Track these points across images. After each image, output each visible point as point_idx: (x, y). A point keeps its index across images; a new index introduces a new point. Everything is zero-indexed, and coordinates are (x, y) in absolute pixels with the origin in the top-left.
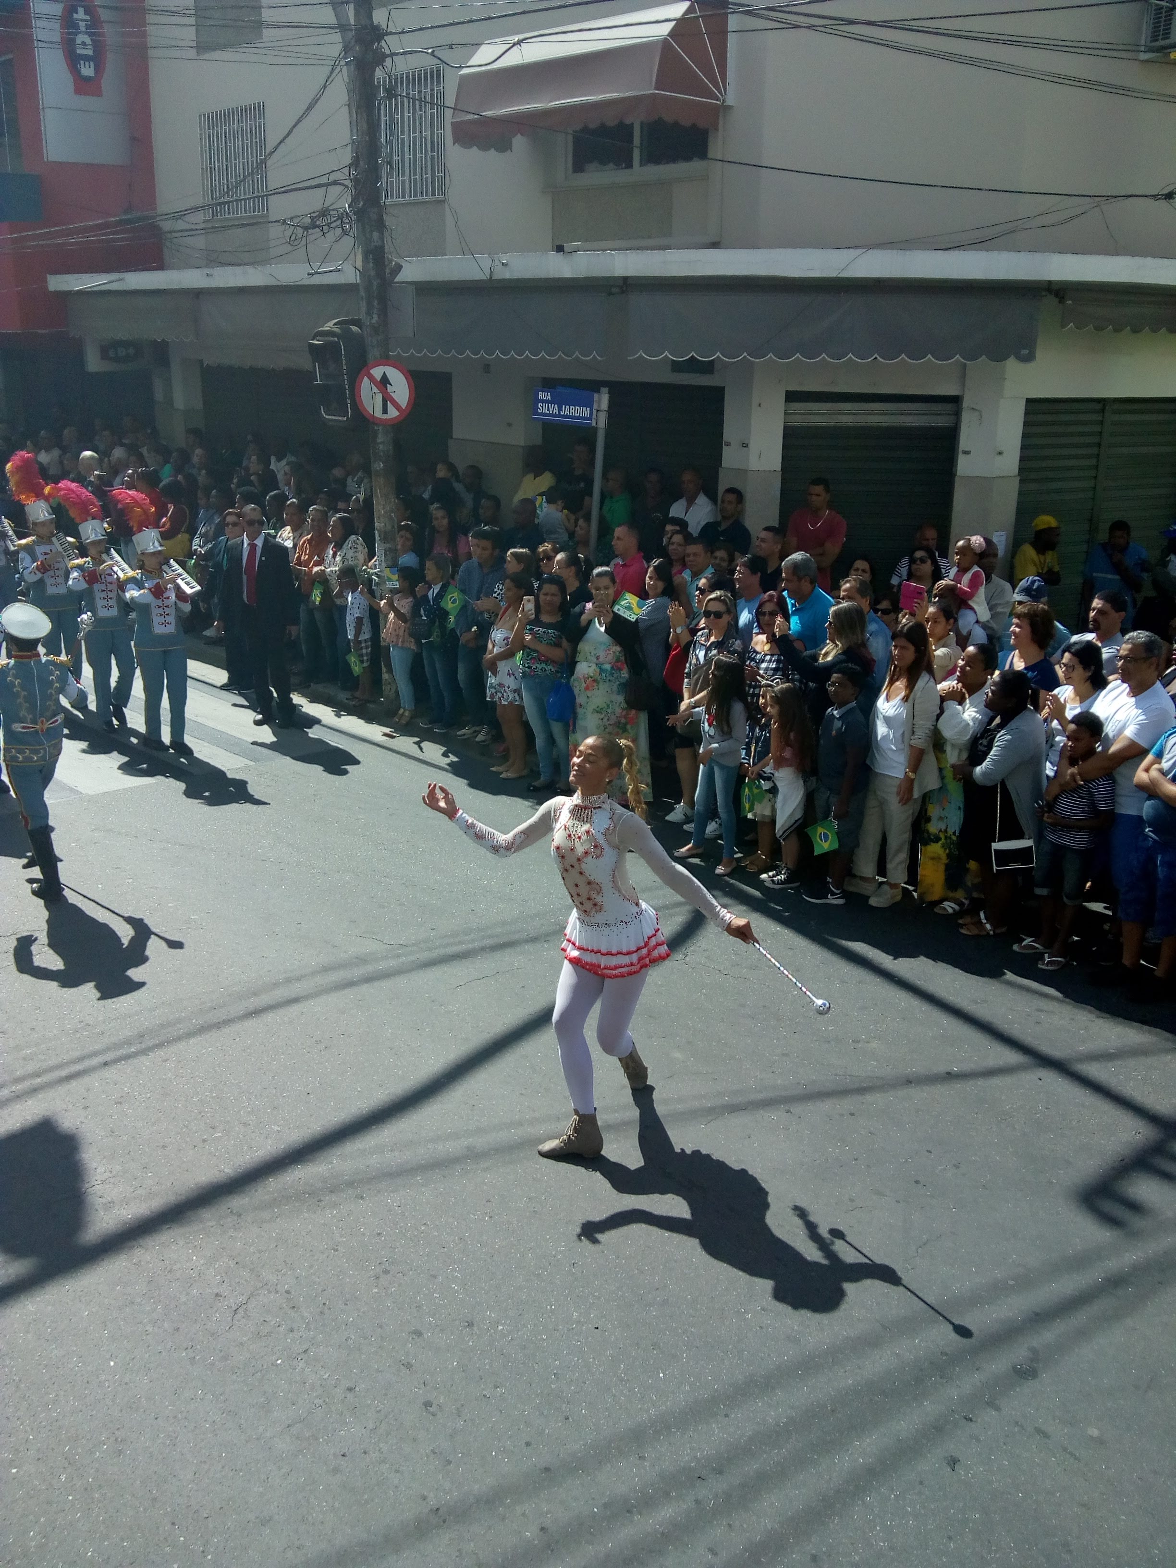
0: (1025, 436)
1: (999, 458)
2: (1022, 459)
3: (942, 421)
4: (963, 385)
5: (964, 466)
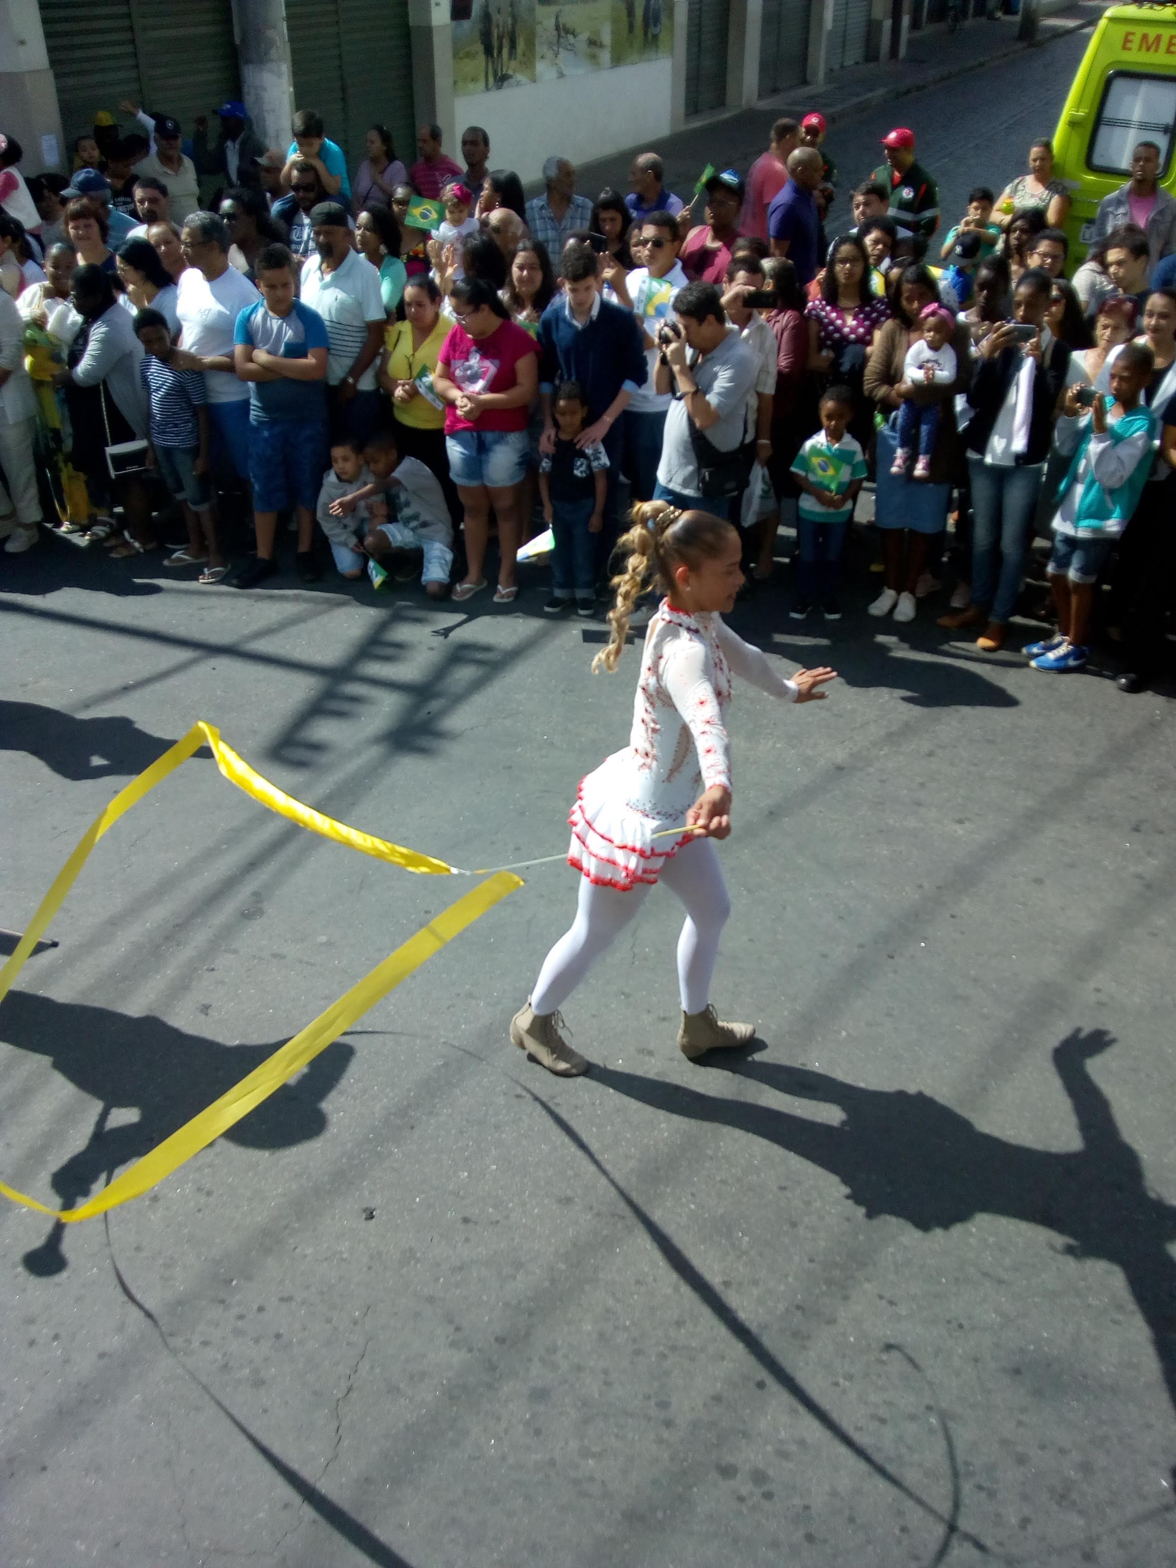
0: (45, 21)
1: (21, 50)
2: (51, 50)
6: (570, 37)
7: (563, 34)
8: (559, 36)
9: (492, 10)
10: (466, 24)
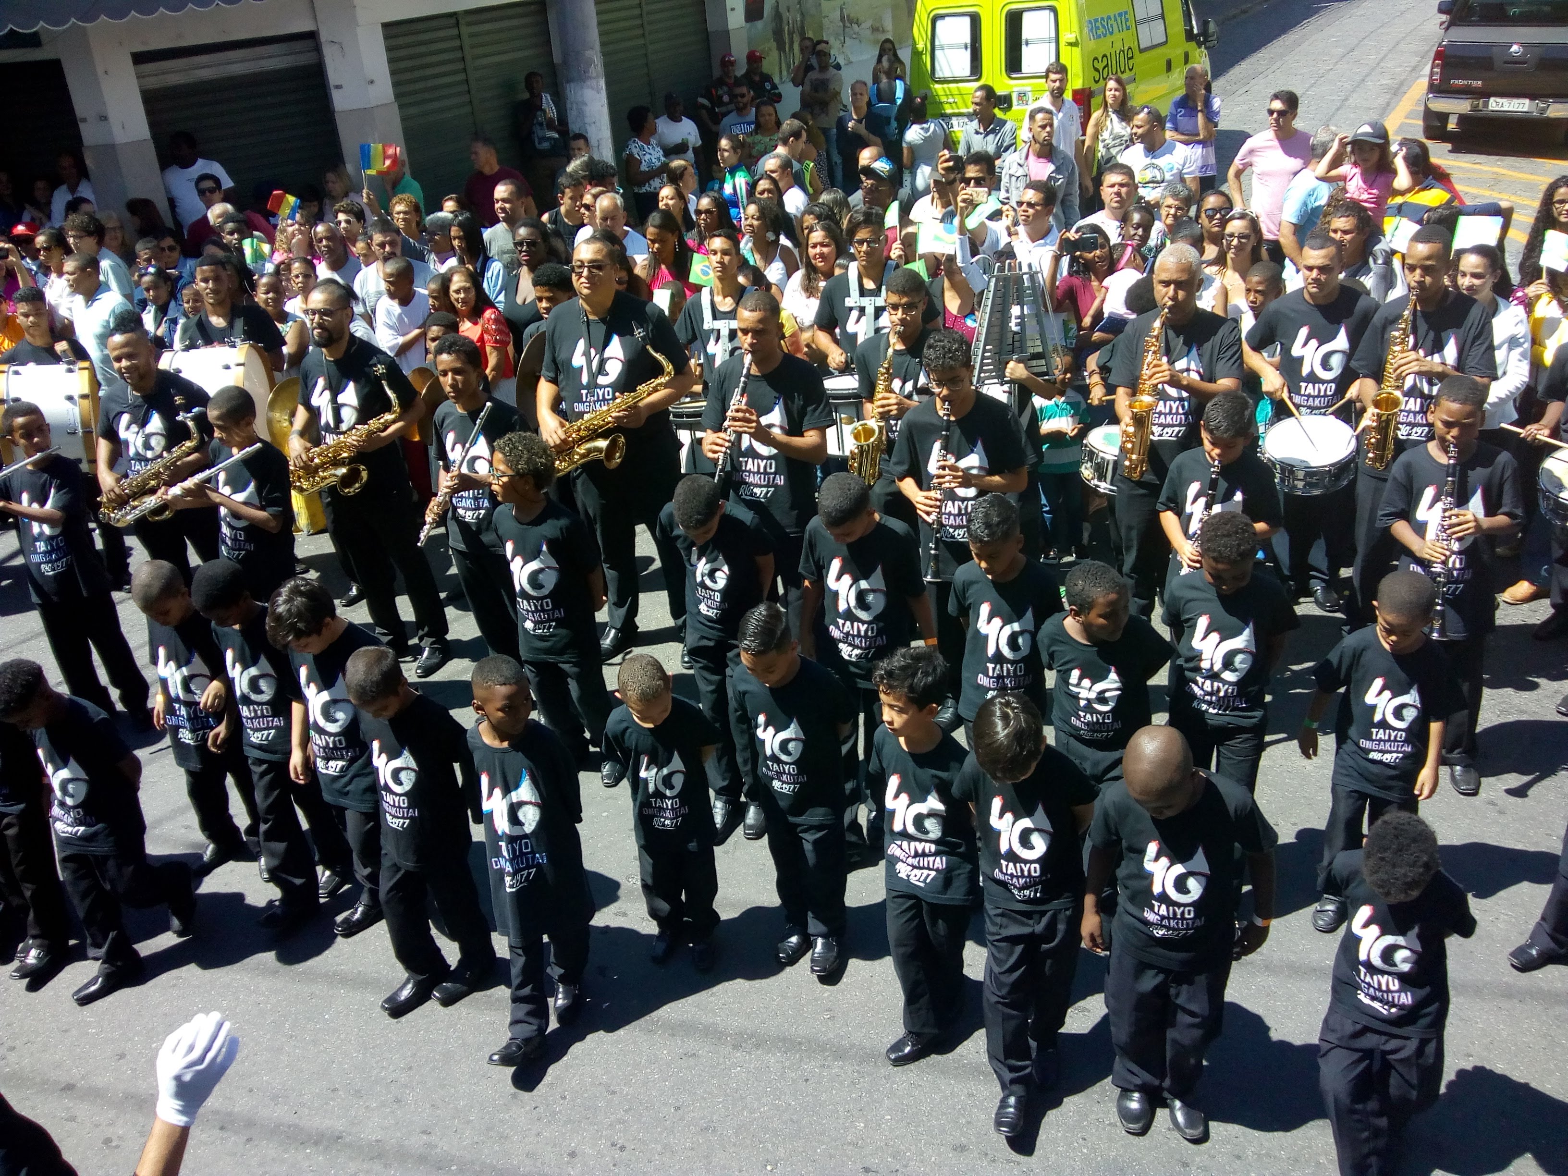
0: (391, 61)
1: (371, 88)
2: (395, 85)
3: (305, 59)
4: (315, 19)
5: (340, 101)
6: (855, 26)
7: (848, 24)
8: (844, 27)
9: (782, 10)
10: (759, 24)
